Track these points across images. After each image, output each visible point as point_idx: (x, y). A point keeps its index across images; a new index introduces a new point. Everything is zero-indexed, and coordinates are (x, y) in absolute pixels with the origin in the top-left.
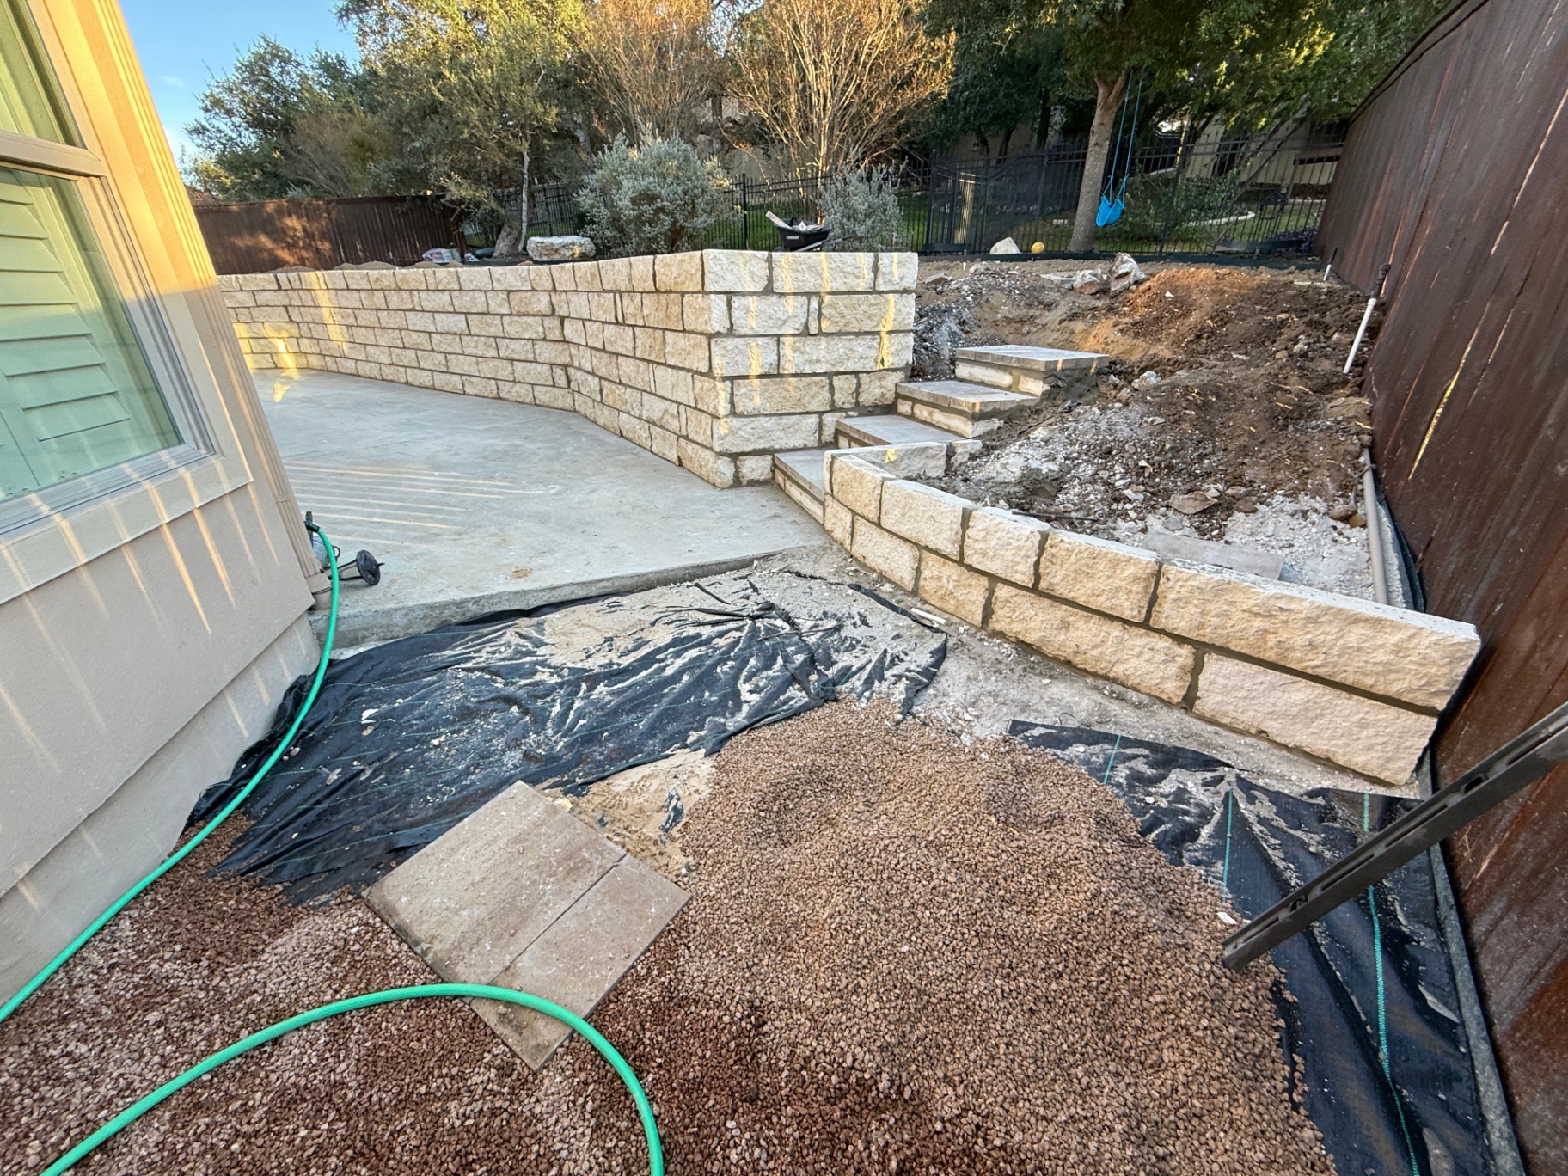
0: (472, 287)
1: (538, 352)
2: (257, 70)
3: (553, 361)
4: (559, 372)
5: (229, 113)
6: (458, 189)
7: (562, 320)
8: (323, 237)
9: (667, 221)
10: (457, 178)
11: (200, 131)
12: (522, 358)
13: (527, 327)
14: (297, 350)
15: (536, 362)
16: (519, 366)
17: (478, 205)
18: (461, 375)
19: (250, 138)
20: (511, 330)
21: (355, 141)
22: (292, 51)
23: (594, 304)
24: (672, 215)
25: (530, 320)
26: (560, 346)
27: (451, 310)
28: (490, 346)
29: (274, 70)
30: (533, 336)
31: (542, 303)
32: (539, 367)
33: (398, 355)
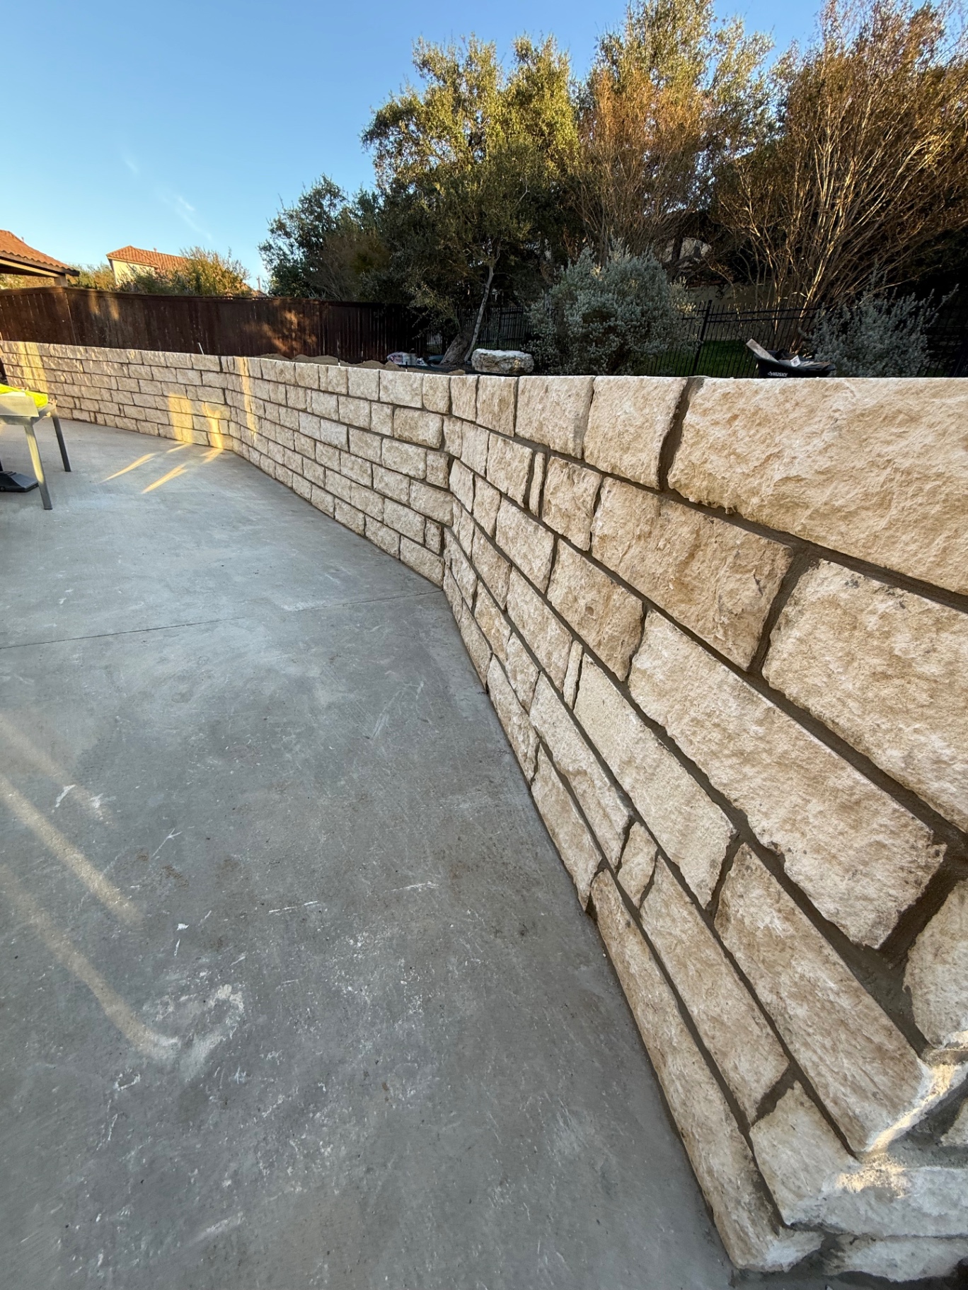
0: (359, 394)
1: (413, 495)
2: (313, 202)
3: (431, 514)
4: (433, 530)
5: (288, 235)
6: (424, 297)
7: (451, 459)
8: (312, 332)
9: (615, 341)
10: (425, 287)
11: (267, 248)
12: (395, 497)
13: (407, 459)
14: (226, 432)
15: (409, 507)
16: (390, 506)
17: (438, 314)
18: (335, 496)
19: (299, 254)
20: (390, 458)
21: (360, 256)
22: (341, 188)
23: (494, 455)
24: (623, 336)
25: (412, 450)
26: (440, 496)
27: (335, 417)
28: (365, 472)
29: (325, 203)
30: (412, 473)
31: (428, 429)
32: (411, 514)
33: (289, 457)
